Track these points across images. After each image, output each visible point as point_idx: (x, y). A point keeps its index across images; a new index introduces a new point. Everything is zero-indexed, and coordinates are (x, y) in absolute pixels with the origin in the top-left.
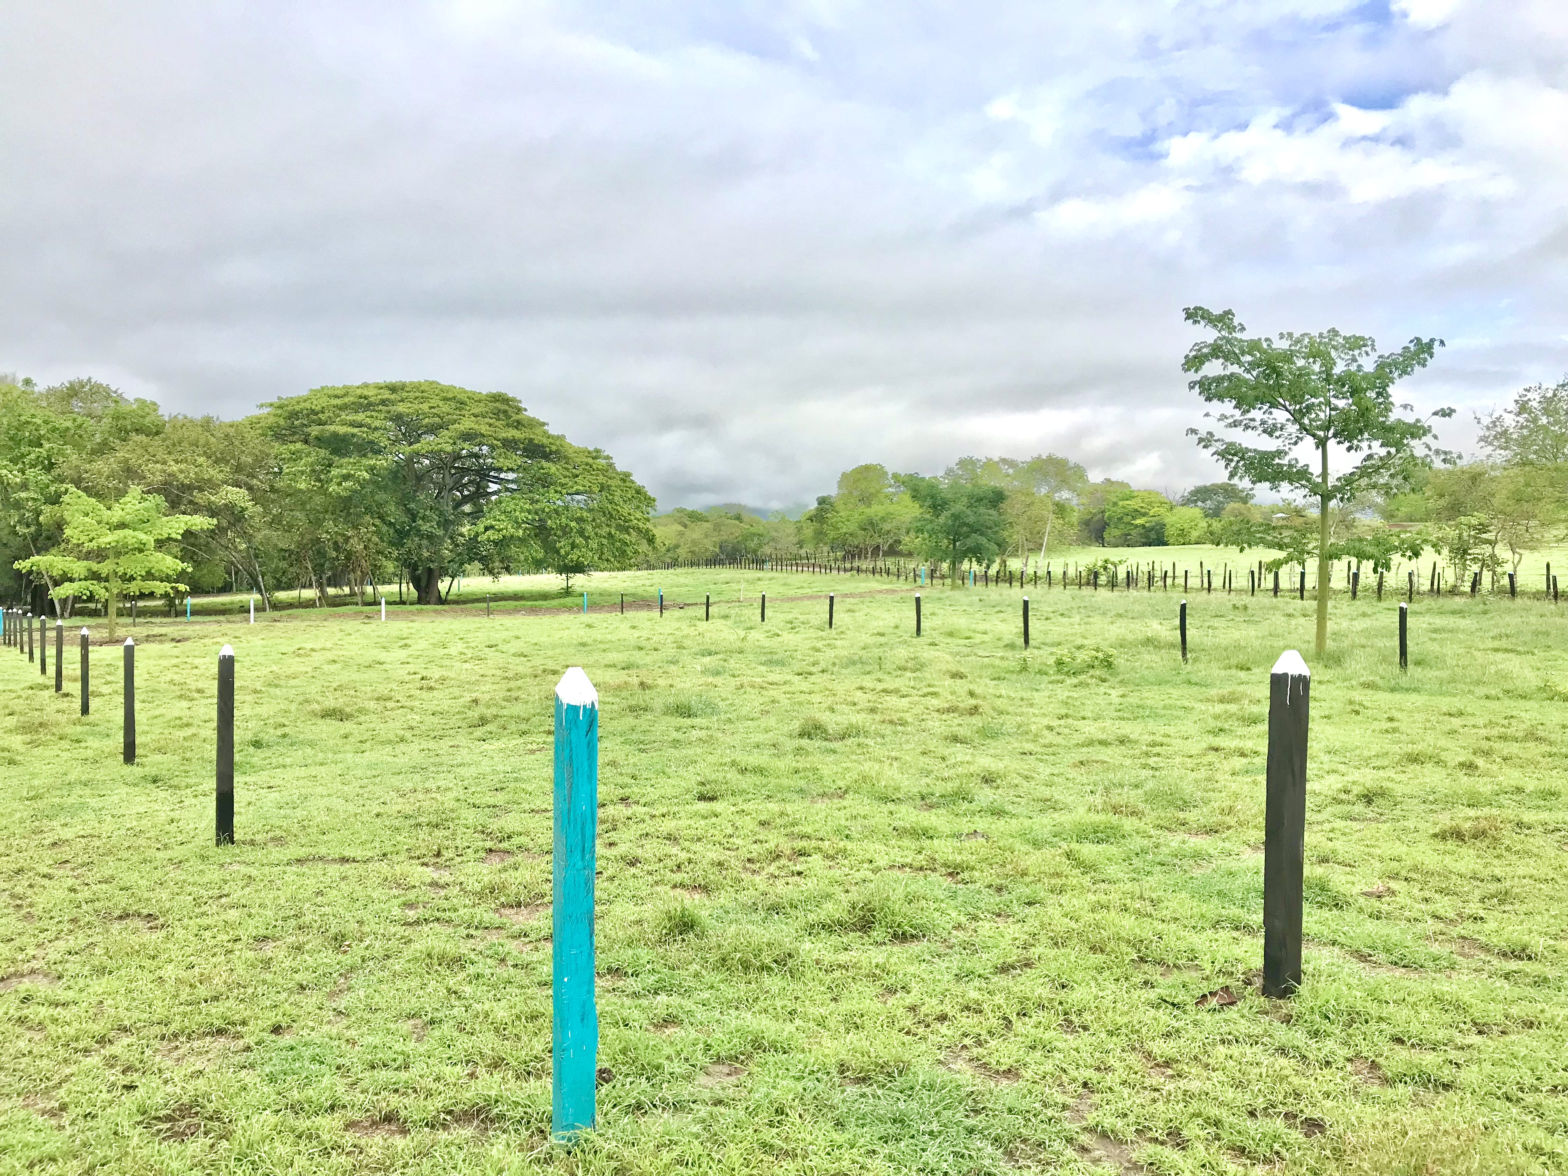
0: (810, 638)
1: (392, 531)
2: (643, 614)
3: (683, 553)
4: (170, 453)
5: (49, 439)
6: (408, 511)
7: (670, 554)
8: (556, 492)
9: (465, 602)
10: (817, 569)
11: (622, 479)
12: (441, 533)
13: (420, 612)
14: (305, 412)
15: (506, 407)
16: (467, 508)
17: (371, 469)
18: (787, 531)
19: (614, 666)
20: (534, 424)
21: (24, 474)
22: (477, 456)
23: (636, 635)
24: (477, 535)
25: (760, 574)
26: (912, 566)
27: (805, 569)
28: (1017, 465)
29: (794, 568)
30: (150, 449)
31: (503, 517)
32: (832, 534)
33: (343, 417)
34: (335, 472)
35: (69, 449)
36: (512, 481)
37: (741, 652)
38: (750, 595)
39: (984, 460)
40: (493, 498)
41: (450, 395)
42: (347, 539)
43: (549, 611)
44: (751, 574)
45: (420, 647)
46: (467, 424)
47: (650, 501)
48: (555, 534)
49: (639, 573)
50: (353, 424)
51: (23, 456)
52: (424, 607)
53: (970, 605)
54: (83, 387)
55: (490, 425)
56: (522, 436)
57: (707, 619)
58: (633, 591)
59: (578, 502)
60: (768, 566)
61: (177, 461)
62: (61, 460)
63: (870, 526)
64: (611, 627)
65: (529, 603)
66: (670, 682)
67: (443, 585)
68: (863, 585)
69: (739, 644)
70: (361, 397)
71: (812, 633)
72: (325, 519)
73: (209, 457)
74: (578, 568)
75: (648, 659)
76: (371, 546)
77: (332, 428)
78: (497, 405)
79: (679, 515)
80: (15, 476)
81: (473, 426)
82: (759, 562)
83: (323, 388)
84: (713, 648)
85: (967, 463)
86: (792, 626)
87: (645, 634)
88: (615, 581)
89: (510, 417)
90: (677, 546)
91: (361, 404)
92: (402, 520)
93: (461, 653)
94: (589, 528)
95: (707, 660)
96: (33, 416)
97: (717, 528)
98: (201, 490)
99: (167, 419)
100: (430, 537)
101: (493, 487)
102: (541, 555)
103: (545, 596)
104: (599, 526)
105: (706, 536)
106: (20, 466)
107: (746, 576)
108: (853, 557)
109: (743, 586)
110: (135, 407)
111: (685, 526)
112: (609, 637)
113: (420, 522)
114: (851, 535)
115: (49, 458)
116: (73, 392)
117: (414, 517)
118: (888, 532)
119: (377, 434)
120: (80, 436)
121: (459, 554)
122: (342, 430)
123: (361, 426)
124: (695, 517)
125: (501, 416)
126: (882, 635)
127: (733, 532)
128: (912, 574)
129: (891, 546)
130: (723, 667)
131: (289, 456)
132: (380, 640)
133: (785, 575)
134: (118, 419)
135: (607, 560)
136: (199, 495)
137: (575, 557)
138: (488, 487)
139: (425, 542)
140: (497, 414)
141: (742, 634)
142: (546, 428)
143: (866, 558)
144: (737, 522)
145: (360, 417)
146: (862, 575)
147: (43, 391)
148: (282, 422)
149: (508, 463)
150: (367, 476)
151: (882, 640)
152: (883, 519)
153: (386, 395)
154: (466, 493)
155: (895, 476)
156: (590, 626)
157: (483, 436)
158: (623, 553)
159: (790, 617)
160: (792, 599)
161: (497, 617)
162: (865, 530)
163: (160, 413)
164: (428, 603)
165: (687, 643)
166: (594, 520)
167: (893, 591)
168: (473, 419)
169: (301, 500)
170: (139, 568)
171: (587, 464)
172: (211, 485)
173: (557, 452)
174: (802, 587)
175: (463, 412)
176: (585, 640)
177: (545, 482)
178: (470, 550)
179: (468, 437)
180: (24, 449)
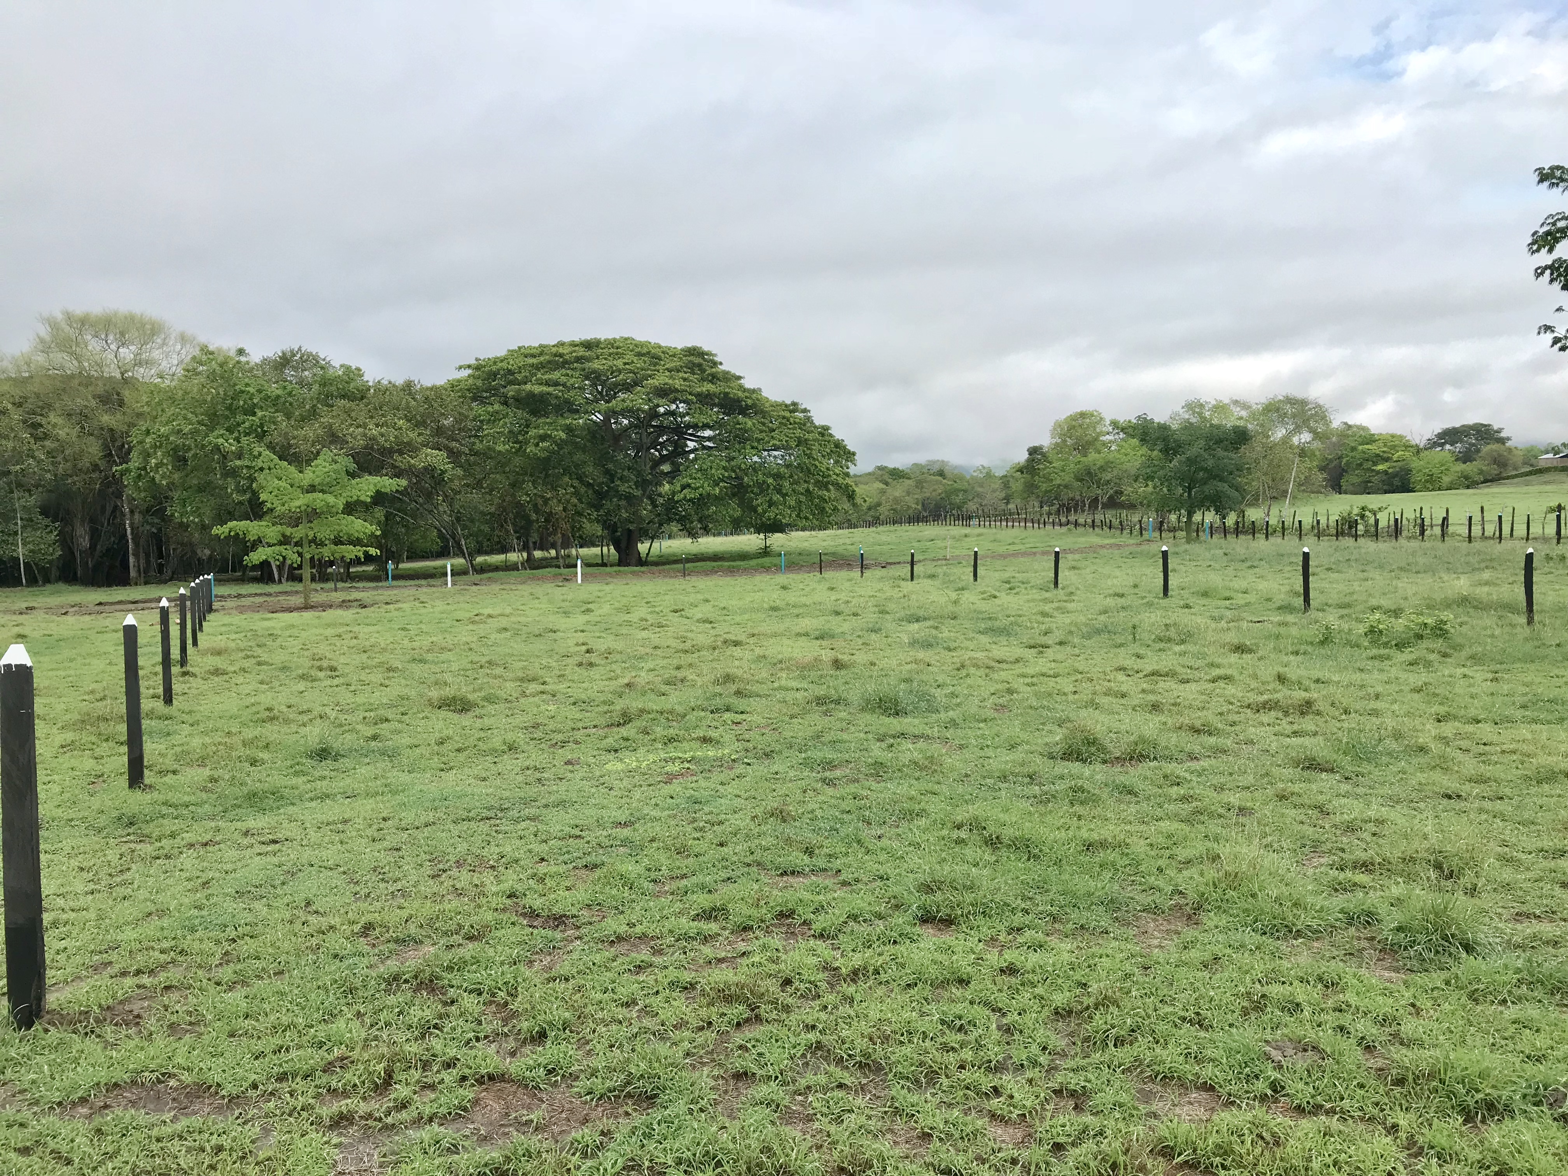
0: (1033, 600)
1: (590, 492)
2: (844, 574)
3: (884, 510)
4: (372, 417)
5: (261, 408)
6: (607, 472)
7: (872, 513)
8: (753, 448)
9: (664, 564)
10: (1029, 524)
11: (820, 433)
12: (638, 493)
13: (618, 573)
14: (502, 372)
15: (701, 361)
16: (666, 468)
17: (569, 429)
18: (993, 485)
19: (807, 634)
20: (728, 377)
21: (239, 442)
22: (673, 413)
23: (833, 598)
24: (674, 493)
25: (967, 530)
26: (1135, 518)
27: (1016, 524)
28: (1250, 407)
29: (1004, 523)
30: (353, 414)
31: (699, 475)
32: (1044, 487)
33: (539, 376)
34: (532, 432)
35: (280, 417)
36: (709, 439)
37: (955, 618)
38: (957, 552)
39: (1213, 402)
40: (692, 456)
41: (645, 350)
42: (546, 501)
43: (746, 571)
44: (957, 530)
45: (600, 612)
46: (661, 379)
47: (850, 456)
48: (752, 492)
49: (840, 531)
50: (547, 383)
51: (239, 425)
52: (622, 568)
53: (1214, 558)
54: (294, 355)
55: (685, 380)
56: (718, 390)
57: (912, 579)
58: (833, 550)
59: (775, 457)
60: (975, 522)
61: (377, 425)
62: (273, 427)
63: (1087, 476)
64: (807, 589)
65: (726, 564)
66: (871, 657)
67: (643, 547)
68: (1083, 539)
69: (951, 608)
70: (556, 355)
71: (1036, 594)
72: (524, 481)
73: (409, 421)
74: (776, 527)
75: (846, 627)
76: (570, 507)
77: (528, 387)
78: (691, 358)
79: (880, 472)
80: (231, 444)
81: (667, 380)
82: (966, 518)
83: (520, 348)
84: (921, 613)
85: (1195, 406)
86: (1010, 586)
87: (843, 597)
88: (813, 541)
89: (705, 371)
90: (879, 504)
91: (557, 363)
92: (601, 480)
93: (642, 620)
94: (786, 484)
95: (916, 626)
96: (247, 385)
97: (920, 484)
98: (401, 453)
99: (371, 384)
100: (629, 498)
101: (691, 445)
102: (738, 513)
103: (743, 556)
104: (796, 483)
105: (908, 493)
106: (236, 434)
107: (952, 533)
108: (1069, 510)
109: (949, 543)
110: (340, 373)
111: (887, 484)
112: (803, 600)
113: (618, 483)
114: (1066, 487)
115: (262, 426)
116: (285, 361)
117: (611, 476)
118: (1108, 482)
119: (572, 393)
120: (291, 404)
121: (659, 515)
122: (537, 389)
123: (556, 384)
124: (896, 474)
125: (697, 371)
126: (1122, 596)
127: (935, 490)
128: (1138, 527)
129: (1111, 497)
130: (936, 637)
131: (488, 417)
132: (563, 604)
133: (994, 530)
134: (325, 385)
135: (806, 518)
136: (400, 458)
137: (772, 515)
138: (687, 446)
139: (623, 503)
140: (692, 367)
141: (954, 595)
142: (742, 381)
143: (1083, 511)
144: (940, 478)
145: (556, 375)
146: (1080, 530)
147: (258, 361)
148: (479, 383)
149: (704, 419)
150: (563, 435)
151: (1121, 601)
152: (1102, 469)
153: (581, 352)
154: (665, 452)
155: (1114, 424)
156: (784, 588)
157: (677, 390)
158: (823, 510)
159: (1006, 575)
160: (1003, 557)
161: (694, 579)
162: (1081, 480)
163: (365, 378)
164: (628, 565)
165: (891, 606)
166: (791, 476)
167: (1119, 546)
168: (667, 374)
169: (502, 462)
170: (328, 532)
171: (784, 417)
172: (410, 448)
173: (753, 406)
174: (1013, 543)
175: (657, 367)
176: (778, 603)
177: (741, 438)
178: (668, 510)
179: (663, 392)
180: (240, 418)
